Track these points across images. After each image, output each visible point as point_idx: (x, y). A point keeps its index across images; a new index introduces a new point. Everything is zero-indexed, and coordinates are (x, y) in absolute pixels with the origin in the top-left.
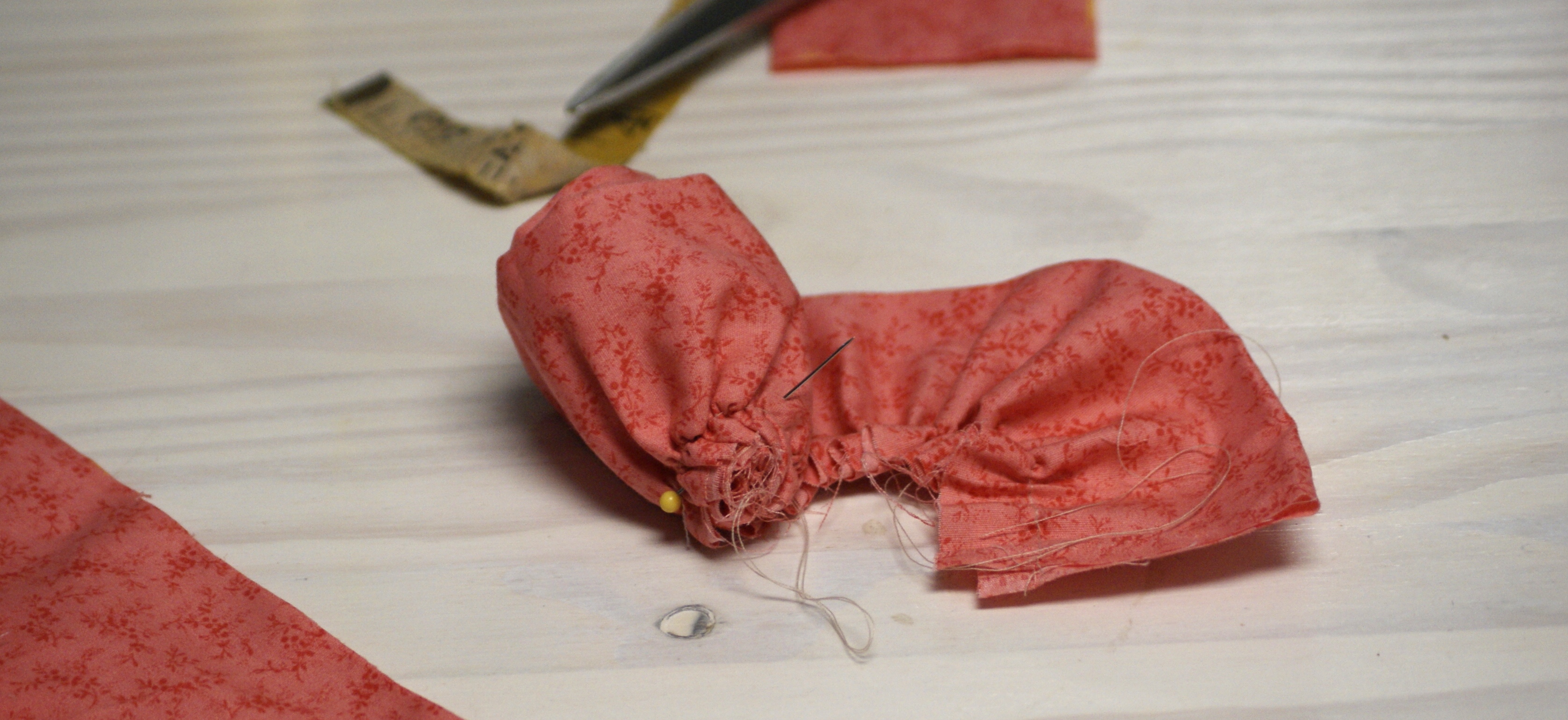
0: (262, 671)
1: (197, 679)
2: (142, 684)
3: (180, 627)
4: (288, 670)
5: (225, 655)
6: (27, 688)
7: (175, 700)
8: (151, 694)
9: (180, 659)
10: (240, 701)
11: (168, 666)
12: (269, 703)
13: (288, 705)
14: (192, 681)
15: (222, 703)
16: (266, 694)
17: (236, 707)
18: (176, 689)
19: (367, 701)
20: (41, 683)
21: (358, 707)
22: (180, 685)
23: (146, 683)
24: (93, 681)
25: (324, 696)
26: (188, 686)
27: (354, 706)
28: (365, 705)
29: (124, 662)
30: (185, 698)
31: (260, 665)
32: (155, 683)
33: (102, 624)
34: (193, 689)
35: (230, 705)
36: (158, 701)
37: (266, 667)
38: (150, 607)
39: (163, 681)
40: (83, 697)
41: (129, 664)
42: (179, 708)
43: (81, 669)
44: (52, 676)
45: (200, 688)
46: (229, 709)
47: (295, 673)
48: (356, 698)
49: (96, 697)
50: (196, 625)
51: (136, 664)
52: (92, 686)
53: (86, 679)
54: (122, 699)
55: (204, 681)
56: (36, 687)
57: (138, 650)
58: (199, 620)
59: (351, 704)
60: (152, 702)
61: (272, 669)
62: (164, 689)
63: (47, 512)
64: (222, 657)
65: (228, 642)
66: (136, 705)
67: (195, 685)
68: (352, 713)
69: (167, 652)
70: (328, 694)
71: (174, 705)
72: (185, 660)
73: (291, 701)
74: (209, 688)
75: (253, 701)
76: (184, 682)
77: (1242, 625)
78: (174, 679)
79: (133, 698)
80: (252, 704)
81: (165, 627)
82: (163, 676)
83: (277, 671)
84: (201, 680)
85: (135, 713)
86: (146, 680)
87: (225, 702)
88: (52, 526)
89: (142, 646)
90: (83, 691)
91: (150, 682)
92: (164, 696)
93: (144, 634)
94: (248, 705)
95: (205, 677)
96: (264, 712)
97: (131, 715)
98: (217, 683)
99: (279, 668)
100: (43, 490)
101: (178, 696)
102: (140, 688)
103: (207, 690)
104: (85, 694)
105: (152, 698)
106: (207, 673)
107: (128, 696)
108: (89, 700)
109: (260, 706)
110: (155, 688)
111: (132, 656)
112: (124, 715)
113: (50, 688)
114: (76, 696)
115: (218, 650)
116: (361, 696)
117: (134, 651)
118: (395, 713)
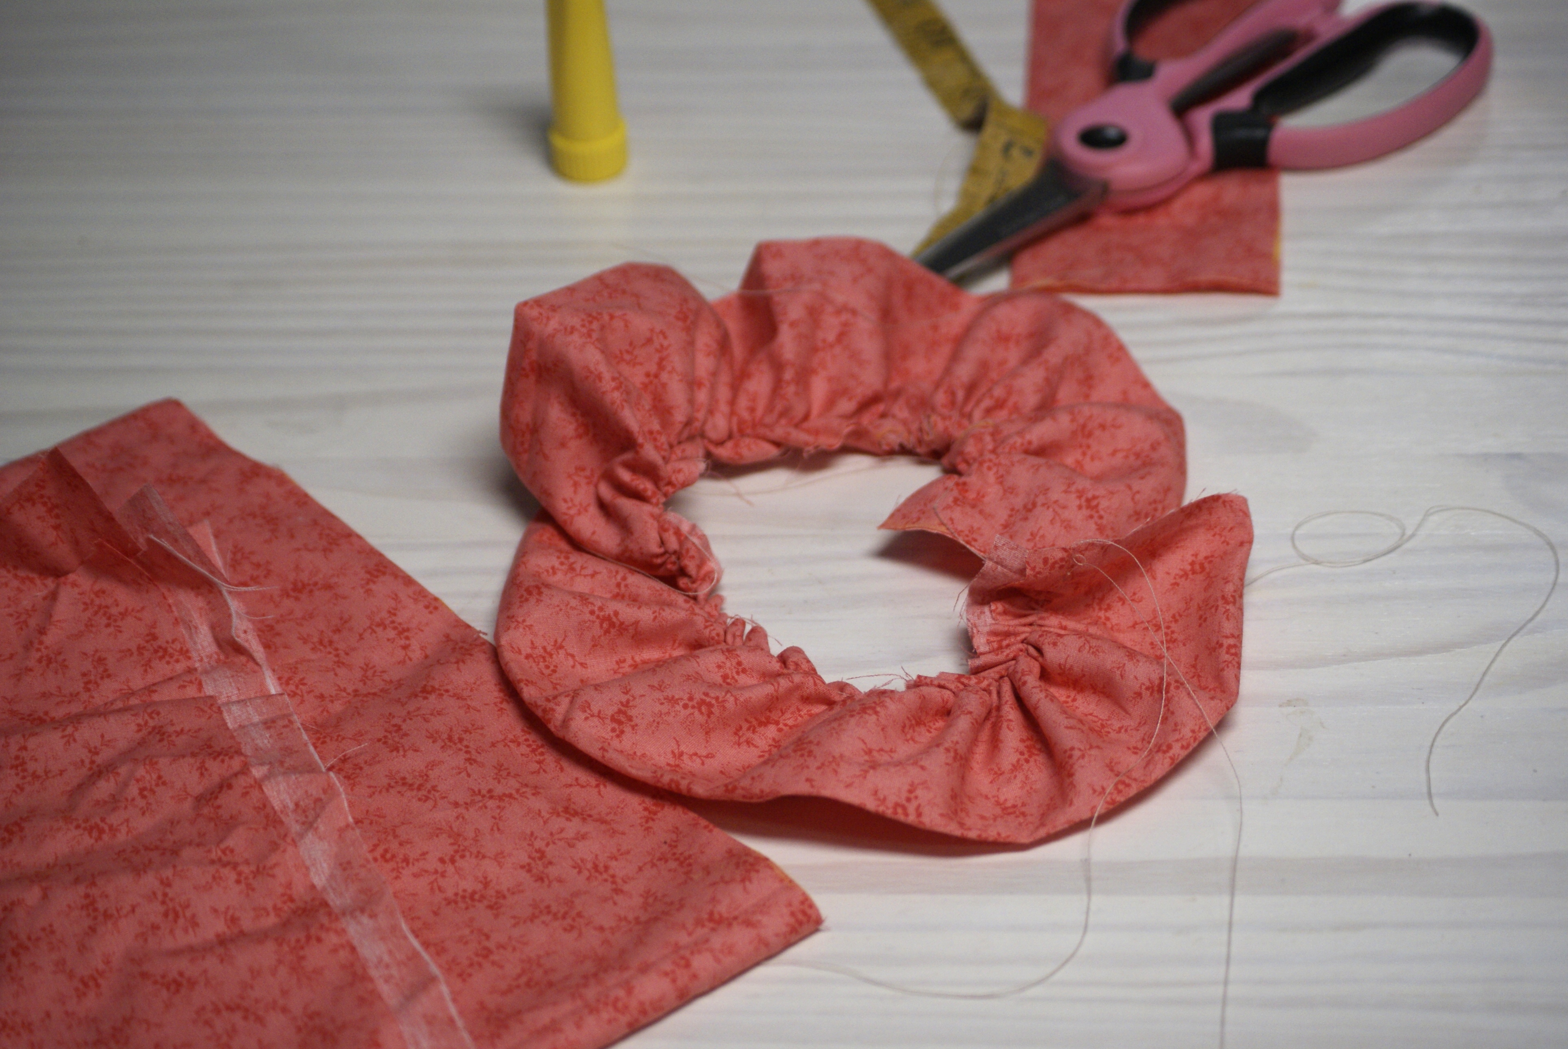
0: (571, 785)
1: (518, 791)
2: (474, 793)
3: (506, 745)
4: (591, 786)
5: (541, 771)
6: (380, 792)
7: (499, 807)
8: (479, 801)
9: (504, 773)
10: (551, 811)
11: (494, 779)
12: (576, 814)
13: (590, 816)
14: (514, 792)
15: (537, 812)
16: (573, 806)
17: (548, 816)
18: (500, 798)
19: (655, 817)
20: (392, 787)
21: (647, 822)
22: (504, 795)
23: (477, 792)
24: (434, 788)
25: (619, 810)
26: (510, 796)
27: (644, 820)
28: (653, 820)
29: (460, 773)
30: (508, 805)
31: (569, 781)
32: (484, 792)
33: (443, 740)
34: (515, 799)
35: (543, 813)
36: (486, 807)
37: (574, 783)
38: (482, 728)
39: (490, 791)
40: (425, 801)
41: (464, 774)
42: (502, 814)
43: (425, 777)
44: (401, 782)
45: (520, 799)
46: (543, 817)
47: (597, 790)
48: (646, 813)
49: (435, 801)
50: (519, 744)
51: (469, 775)
52: (433, 792)
53: (428, 786)
54: (456, 805)
55: (524, 793)
56: (388, 790)
57: (471, 764)
58: (521, 740)
59: (641, 818)
60: (481, 808)
61: (578, 784)
62: (491, 797)
63: (403, 642)
64: (539, 772)
65: (544, 760)
66: (468, 810)
67: (516, 796)
68: (642, 826)
69: (494, 766)
70: (622, 808)
71: (498, 811)
72: (509, 774)
73: (593, 813)
74: (528, 799)
75: (562, 811)
76: (507, 792)
77: (1373, 787)
78: (499, 790)
79: (466, 804)
80: (562, 814)
81: (493, 745)
82: (491, 787)
83: (583, 787)
84: (521, 791)
85: (467, 817)
86: (476, 790)
87: (540, 811)
88: (406, 655)
89: (475, 761)
90: (425, 796)
91: (480, 791)
92: (491, 804)
93: (477, 750)
94: (558, 815)
95: (524, 790)
96: (571, 820)
97: (463, 818)
98: (534, 794)
99: (585, 784)
100: (400, 624)
101: (502, 804)
102: (472, 796)
103: (525, 800)
104: (427, 798)
105: (481, 804)
106: (526, 785)
107: (461, 802)
108: (430, 804)
109: (567, 816)
110: (483, 796)
111: (466, 769)
112: (457, 818)
113: (399, 792)
114: (420, 800)
115: (536, 766)
116: (650, 812)
117: (468, 765)
118: (677, 828)
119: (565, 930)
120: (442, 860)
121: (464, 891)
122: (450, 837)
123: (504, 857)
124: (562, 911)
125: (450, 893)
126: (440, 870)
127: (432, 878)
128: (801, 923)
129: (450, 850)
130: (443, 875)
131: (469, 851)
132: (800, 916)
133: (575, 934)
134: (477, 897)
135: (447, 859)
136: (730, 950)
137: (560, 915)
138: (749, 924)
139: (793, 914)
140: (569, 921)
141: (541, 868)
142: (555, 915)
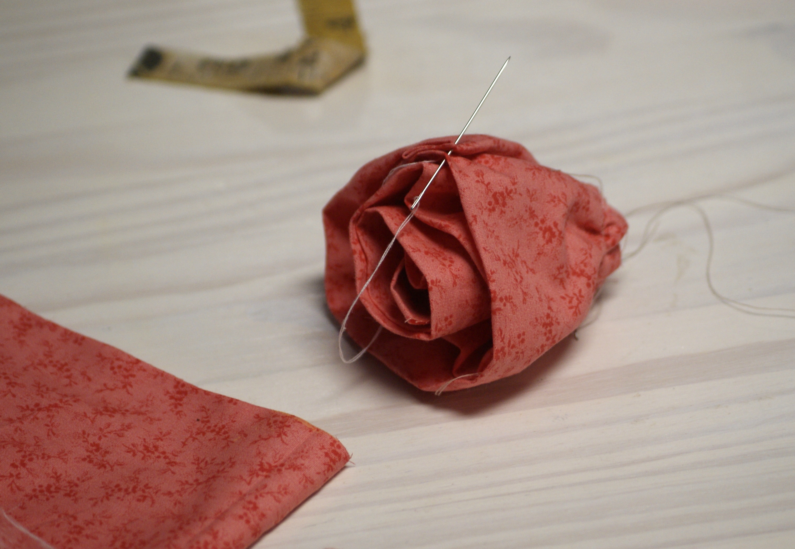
0: (101, 391)
1: (61, 401)
2: (23, 409)
3: (35, 368)
4: (120, 388)
5: (72, 383)
7: (49, 416)
8: (30, 415)
9: (44, 389)
10: (94, 412)
11: (38, 395)
12: (115, 411)
13: (127, 410)
14: (58, 402)
15: (83, 414)
16: (109, 406)
17: (94, 416)
18: (48, 409)
19: (181, 402)
21: (176, 407)
22: (50, 405)
23: (25, 408)
25: (150, 403)
26: (56, 406)
27: (172, 407)
28: (181, 405)
29: (5, 395)
30: (56, 414)
31: (99, 387)
32: (31, 407)
34: (61, 407)
35: (89, 415)
36: (37, 419)
37: (104, 388)
38: (11, 358)
39: (37, 405)
41: (9, 396)
42: (53, 421)
45: (65, 406)
46: (89, 418)
47: (125, 390)
48: (173, 401)
50: (46, 366)
51: (14, 396)
54: (11, 421)
55: (67, 401)
57: (13, 387)
58: (46, 362)
59: (170, 405)
60: (33, 419)
61: (108, 389)
62: (40, 410)
64: (71, 385)
65: (71, 374)
66: (22, 423)
67: (61, 405)
68: (173, 411)
69: (33, 385)
70: (151, 400)
71: (49, 419)
72: (47, 389)
73: (128, 408)
74: (71, 405)
75: (104, 410)
76: (52, 403)
78: (44, 403)
79: (19, 418)
81: (25, 369)
82: (37, 401)
84: (64, 401)
85: (23, 429)
87: (85, 413)
89: (15, 383)
91: (27, 407)
92: (40, 415)
93: (13, 375)
94: (101, 414)
95: (66, 399)
96: (113, 416)
97: (20, 430)
98: (75, 401)
99: (113, 387)
101: (51, 414)
103: (70, 407)
105: (32, 417)
106: (66, 395)
107: (14, 418)
109: (109, 413)
110: (32, 410)
111: (10, 391)
112: (16, 430)
115: (67, 381)
116: (176, 399)
117: (10, 388)
118: (204, 407)
119: (138, 500)
120: (14, 465)
121: (41, 486)
122: (14, 446)
123: (66, 455)
124: (131, 487)
125: (29, 490)
126: (14, 474)
127: (9, 481)
128: (334, 461)
129: (19, 456)
130: (18, 476)
131: (35, 455)
132: (333, 456)
133: (148, 501)
134: (53, 489)
135: (18, 464)
136: (285, 490)
137: (130, 490)
138: (294, 467)
139: (327, 455)
140: (140, 493)
141: (100, 458)
142: (126, 490)
